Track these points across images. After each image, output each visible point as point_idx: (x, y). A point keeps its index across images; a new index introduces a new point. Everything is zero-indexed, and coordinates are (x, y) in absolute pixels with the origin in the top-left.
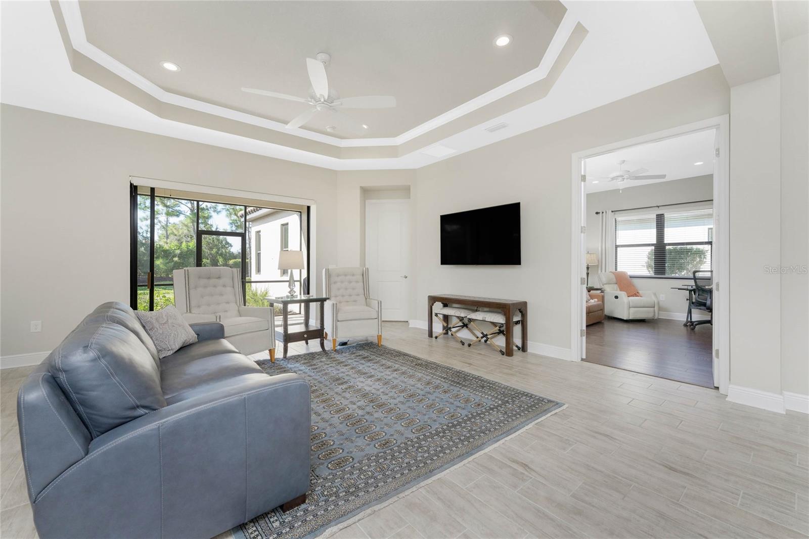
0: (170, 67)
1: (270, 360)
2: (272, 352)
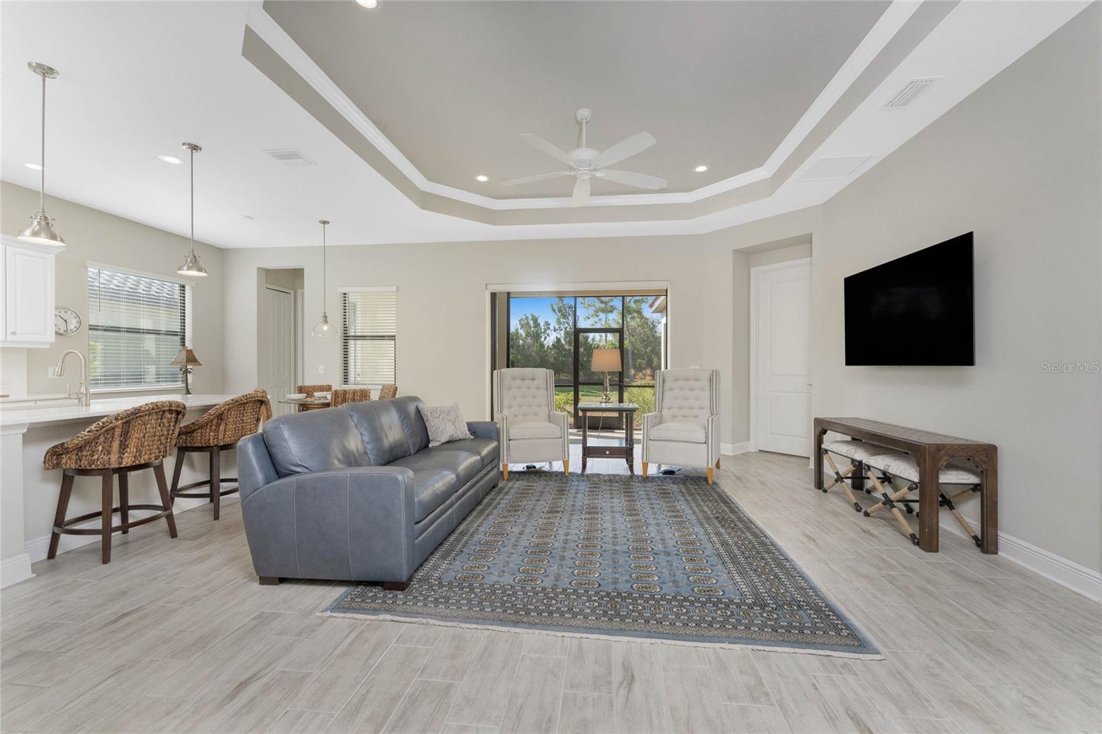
0: (482, 178)
1: (564, 473)
2: (566, 464)
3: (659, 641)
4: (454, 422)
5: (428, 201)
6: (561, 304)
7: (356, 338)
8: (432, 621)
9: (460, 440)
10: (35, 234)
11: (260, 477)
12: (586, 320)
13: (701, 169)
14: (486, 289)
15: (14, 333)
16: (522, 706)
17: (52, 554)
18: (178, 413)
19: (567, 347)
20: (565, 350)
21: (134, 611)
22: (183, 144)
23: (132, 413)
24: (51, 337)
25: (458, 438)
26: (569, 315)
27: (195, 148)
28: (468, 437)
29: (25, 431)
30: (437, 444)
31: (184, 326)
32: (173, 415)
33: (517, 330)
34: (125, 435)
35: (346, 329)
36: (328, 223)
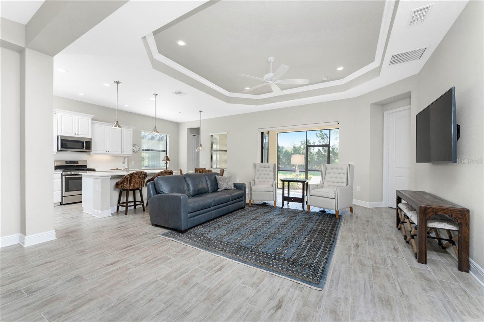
0: (247, 88)
1: (274, 206)
2: (275, 203)
3: (241, 263)
4: (228, 182)
5: (229, 100)
6: (321, 133)
7: (215, 151)
8: (181, 242)
9: (229, 189)
10: (115, 126)
11: (152, 194)
12: (335, 140)
13: (340, 69)
14: (258, 131)
15: (123, 152)
16: (223, 284)
17: (117, 211)
18: (145, 175)
19: (323, 153)
20: (322, 155)
21: (123, 227)
22: (153, 94)
23: (132, 174)
24: (131, 153)
25: (228, 188)
26: (325, 138)
27: (156, 95)
28: (232, 188)
29: (110, 178)
30: (220, 190)
31: (167, 149)
32: (143, 176)
33: (300, 146)
34: (131, 180)
35: (212, 148)
36: (202, 111)
